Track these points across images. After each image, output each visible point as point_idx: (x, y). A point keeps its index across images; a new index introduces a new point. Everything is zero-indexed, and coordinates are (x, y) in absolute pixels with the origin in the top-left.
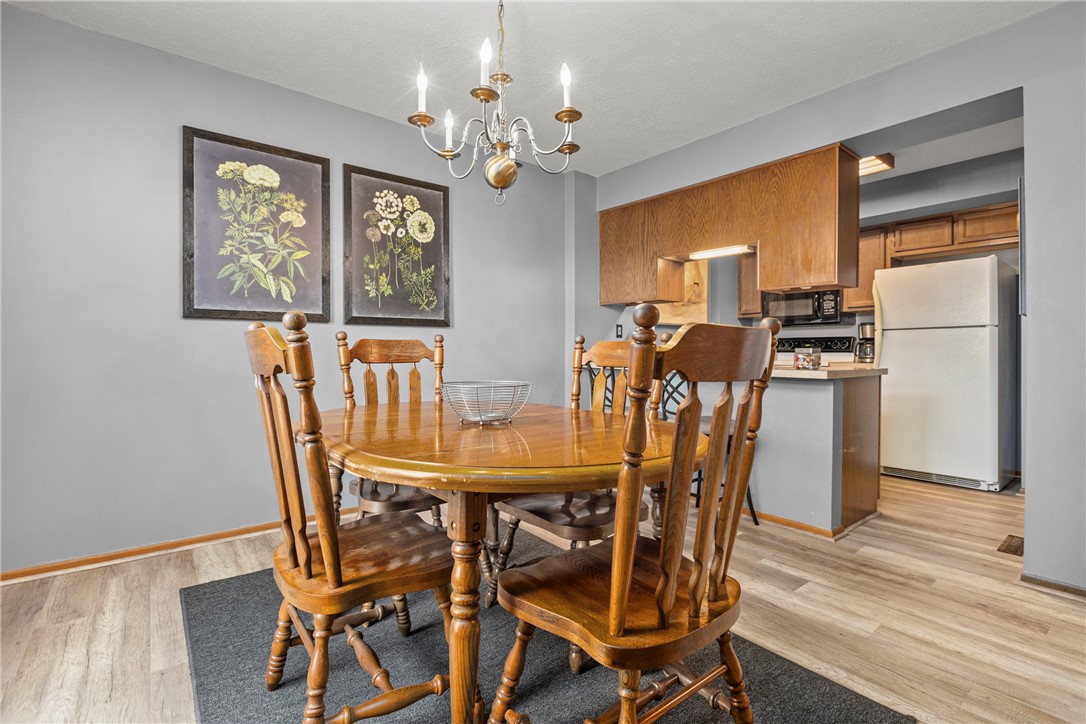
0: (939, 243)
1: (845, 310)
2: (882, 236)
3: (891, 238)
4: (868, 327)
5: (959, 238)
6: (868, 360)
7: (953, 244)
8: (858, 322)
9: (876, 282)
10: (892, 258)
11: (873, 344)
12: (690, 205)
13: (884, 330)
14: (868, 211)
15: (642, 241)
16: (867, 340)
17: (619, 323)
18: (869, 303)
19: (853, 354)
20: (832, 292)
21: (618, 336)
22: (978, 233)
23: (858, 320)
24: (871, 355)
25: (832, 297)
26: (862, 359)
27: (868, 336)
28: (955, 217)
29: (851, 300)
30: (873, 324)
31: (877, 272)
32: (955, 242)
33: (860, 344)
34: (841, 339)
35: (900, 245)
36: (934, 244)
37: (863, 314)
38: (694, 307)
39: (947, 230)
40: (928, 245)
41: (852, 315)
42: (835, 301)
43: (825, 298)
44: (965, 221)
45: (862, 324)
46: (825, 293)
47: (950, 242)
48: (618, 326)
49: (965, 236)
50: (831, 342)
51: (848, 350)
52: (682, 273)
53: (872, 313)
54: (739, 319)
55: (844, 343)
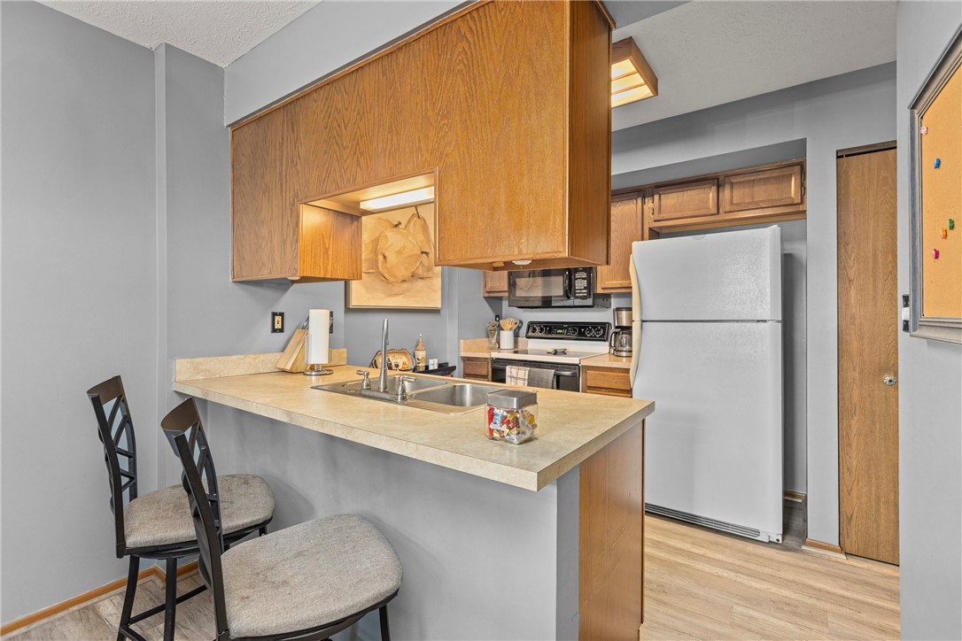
0: (702, 212)
1: (599, 291)
2: (639, 200)
3: (649, 204)
4: (624, 313)
5: (725, 206)
6: (624, 354)
7: (718, 212)
8: (613, 306)
9: (634, 258)
10: (650, 229)
11: (630, 334)
12: (340, 106)
13: (643, 321)
14: (623, 166)
15: (281, 174)
16: (623, 328)
17: (278, 310)
18: (625, 283)
19: (607, 343)
20: (585, 270)
21: (274, 330)
22: (747, 201)
23: (615, 303)
24: (627, 348)
25: (584, 275)
26: (616, 352)
27: (624, 323)
28: (721, 178)
29: (606, 279)
30: (630, 309)
31: (635, 244)
32: (721, 210)
33: (616, 333)
34: (595, 325)
35: (660, 212)
36: (696, 213)
37: (619, 295)
38: (421, 283)
39: (711, 194)
40: (690, 213)
41: (607, 296)
42: (588, 279)
43: (578, 275)
44: (732, 184)
45: (618, 309)
46: (577, 270)
47: (715, 211)
48: (274, 314)
49: (732, 203)
50: (585, 328)
51: (603, 339)
52: (358, 232)
53: (629, 295)
54: (485, 297)
55: (599, 330)
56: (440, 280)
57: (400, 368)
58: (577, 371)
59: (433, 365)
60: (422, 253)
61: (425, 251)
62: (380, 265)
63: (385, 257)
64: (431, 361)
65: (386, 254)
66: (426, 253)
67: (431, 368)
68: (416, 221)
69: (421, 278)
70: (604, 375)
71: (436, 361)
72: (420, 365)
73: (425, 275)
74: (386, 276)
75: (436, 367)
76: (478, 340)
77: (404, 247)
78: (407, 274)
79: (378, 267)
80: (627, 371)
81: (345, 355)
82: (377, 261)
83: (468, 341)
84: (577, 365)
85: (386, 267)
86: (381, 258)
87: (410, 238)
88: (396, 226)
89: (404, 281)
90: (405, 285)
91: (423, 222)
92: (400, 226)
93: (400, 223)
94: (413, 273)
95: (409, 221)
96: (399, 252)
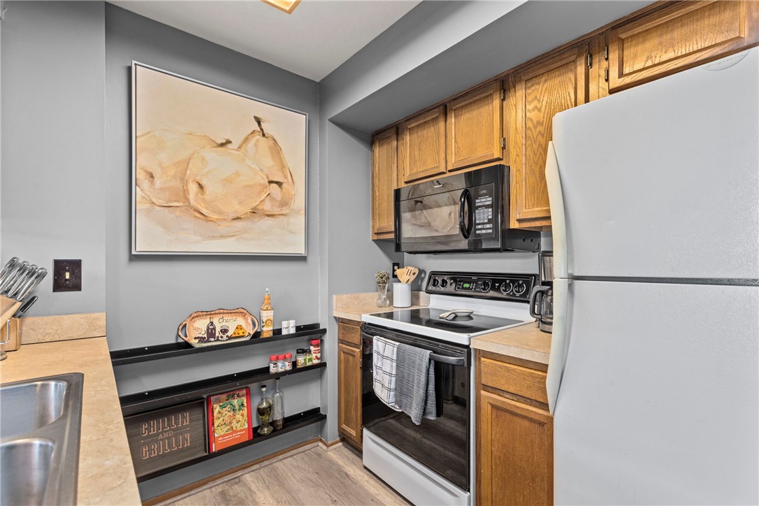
1: (514, 225)
2: (581, 64)
3: (600, 64)
25: (490, 201)
29: (524, 206)
31: (558, 117)
33: (542, 292)
34: (514, 278)
38: (267, 222)
41: (533, 235)
42: (496, 206)
51: (525, 298)
54: (374, 241)
55: (520, 286)
56: (302, 219)
57: (229, 334)
58: (464, 358)
59: (289, 328)
60: (270, 182)
61: (275, 179)
62: (191, 197)
63: (201, 186)
64: (284, 324)
65: (204, 182)
66: (277, 183)
67: (284, 332)
68: (258, 140)
69: (268, 215)
70: (508, 370)
71: (292, 323)
72: (264, 329)
73: (276, 211)
74: (204, 211)
75: (293, 331)
76: (362, 295)
77: (237, 174)
78: (243, 210)
79: (187, 199)
80: (544, 368)
81: (103, 323)
82: (186, 192)
83: (344, 296)
84: (467, 347)
85: (203, 200)
86: (193, 188)
87: (248, 162)
88: (222, 145)
89: (238, 218)
90: (239, 224)
91: (271, 142)
92: (229, 146)
93: (229, 142)
94: (255, 208)
95: (246, 140)
96: (228, 181)
